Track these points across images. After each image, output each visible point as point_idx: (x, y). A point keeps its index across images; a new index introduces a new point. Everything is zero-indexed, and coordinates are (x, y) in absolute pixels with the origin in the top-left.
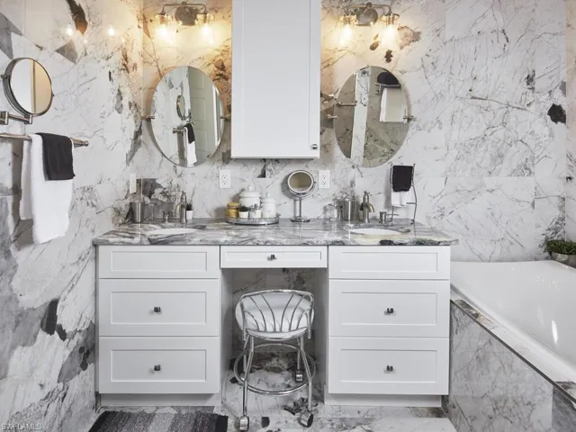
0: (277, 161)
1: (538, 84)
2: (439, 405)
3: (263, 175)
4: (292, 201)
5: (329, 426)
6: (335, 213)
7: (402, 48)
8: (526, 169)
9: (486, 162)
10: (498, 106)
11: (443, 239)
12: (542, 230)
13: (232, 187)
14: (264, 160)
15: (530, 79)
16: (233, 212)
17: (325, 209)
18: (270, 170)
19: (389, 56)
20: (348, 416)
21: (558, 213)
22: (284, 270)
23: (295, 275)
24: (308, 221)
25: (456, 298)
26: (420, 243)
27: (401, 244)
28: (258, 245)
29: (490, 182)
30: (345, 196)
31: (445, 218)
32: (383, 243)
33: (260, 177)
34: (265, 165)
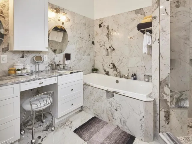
0: (28, 52)
1: (91, 36)
2: (80, 109)
3: (23, 57)
4: (35, 66)
5: (59, 127)
6: (50, 68)
7: (66, 22)
8: (89, 54)
9: (83, 53)
10: (85, 40)
11: (82, 70)
12: (91, 67)
13: (7, 62)
14: (23, 51)
15: (89, 35)
16: (13, 72)
17: (46, 67)
18: (26, 55)
19: (63, 24)
20: (62, 122)
21: (93, 63)
22: (32, 90)
23: (36, 90)
24: (42, 71)
25: (84, 83)
26: (78, 72)
27: (74, 73)
28: (36, 80)
29: (84, 57)
30: (52, 62)
31: (76, 66)
32: (71, 73)
33: (21, 58)
34: (23, 54)
